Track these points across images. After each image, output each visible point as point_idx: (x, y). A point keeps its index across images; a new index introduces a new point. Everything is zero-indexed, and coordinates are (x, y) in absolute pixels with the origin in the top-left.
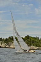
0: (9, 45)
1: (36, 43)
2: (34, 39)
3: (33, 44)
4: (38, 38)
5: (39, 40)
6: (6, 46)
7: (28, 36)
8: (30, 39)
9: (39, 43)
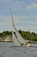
0: (3, 39)
1: (27, 37)
2: (26, 34)
3: (25, 38)
4: (30, 33)
5: (31, 34)
6: (1, 39)
7: (20, 30)
8: (22, 33)
9: (30, 37)
